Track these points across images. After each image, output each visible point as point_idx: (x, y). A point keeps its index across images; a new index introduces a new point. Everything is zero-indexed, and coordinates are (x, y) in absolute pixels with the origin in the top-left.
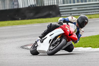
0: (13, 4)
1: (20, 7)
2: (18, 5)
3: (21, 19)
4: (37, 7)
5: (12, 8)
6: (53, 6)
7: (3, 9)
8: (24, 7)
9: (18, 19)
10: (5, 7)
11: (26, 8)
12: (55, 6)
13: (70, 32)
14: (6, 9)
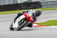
0: (14, 1)
1: (18, 3)
2: (17, 1)
3: (19, 10)
4: (28, 3)
5: (14, 3)
6: (37, 2)
7: (9, 4)
8: (20, 3)
9: (17, 10)
10: (9, 3)
11: (22, 3)
12: (38, 2)
13: (29, 17)
14: (10, 4)
